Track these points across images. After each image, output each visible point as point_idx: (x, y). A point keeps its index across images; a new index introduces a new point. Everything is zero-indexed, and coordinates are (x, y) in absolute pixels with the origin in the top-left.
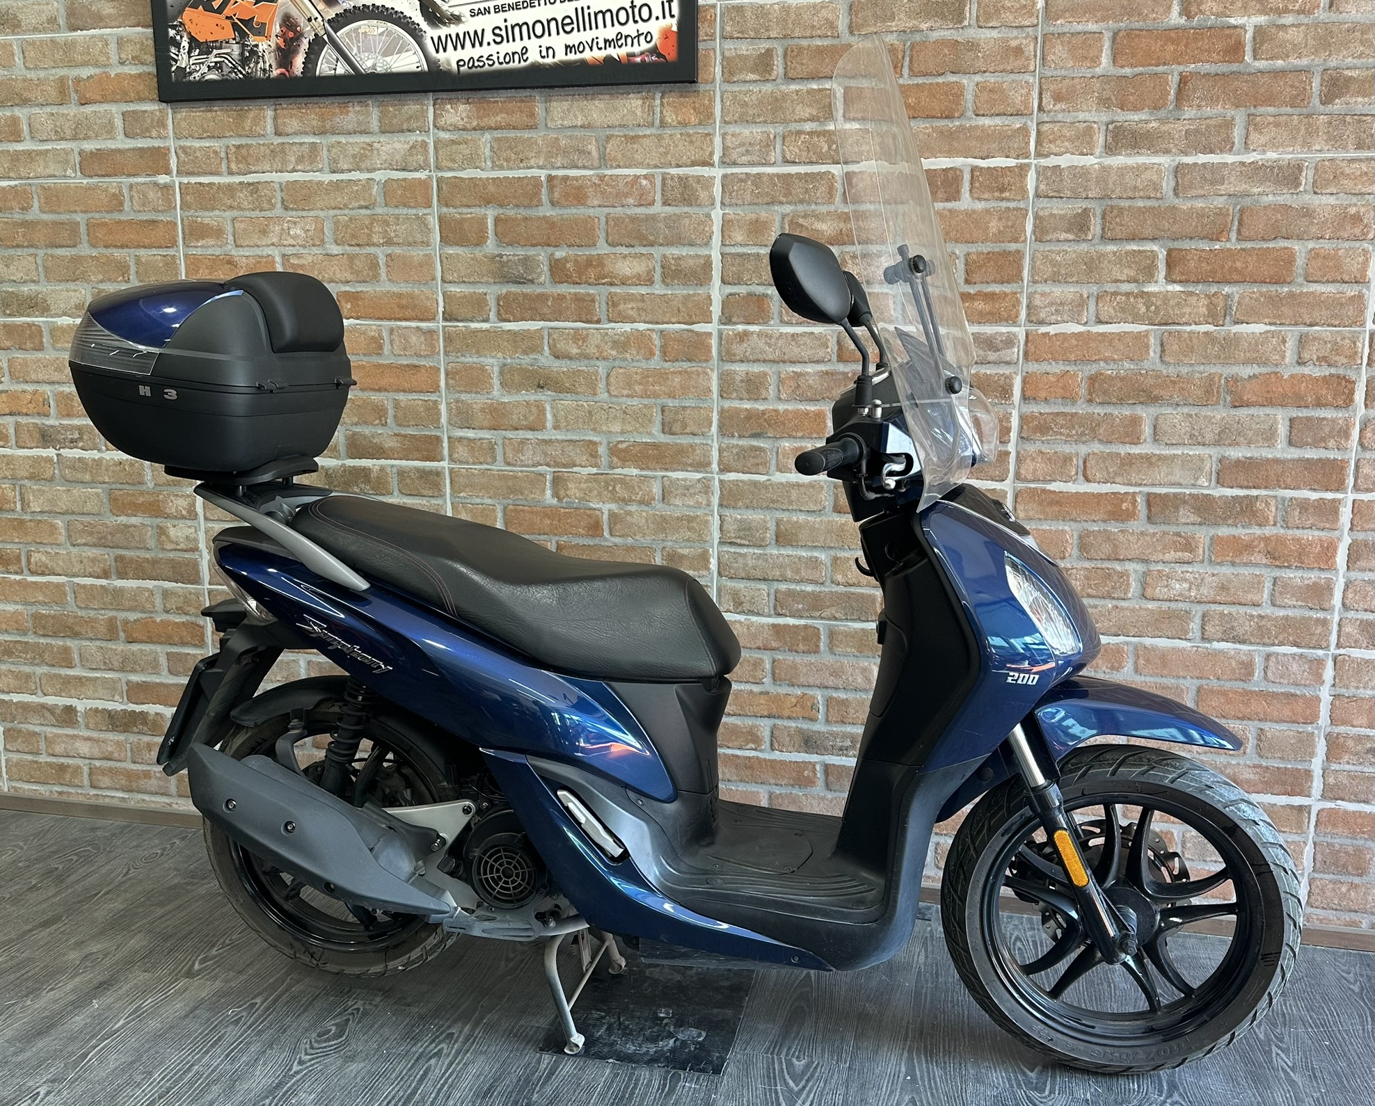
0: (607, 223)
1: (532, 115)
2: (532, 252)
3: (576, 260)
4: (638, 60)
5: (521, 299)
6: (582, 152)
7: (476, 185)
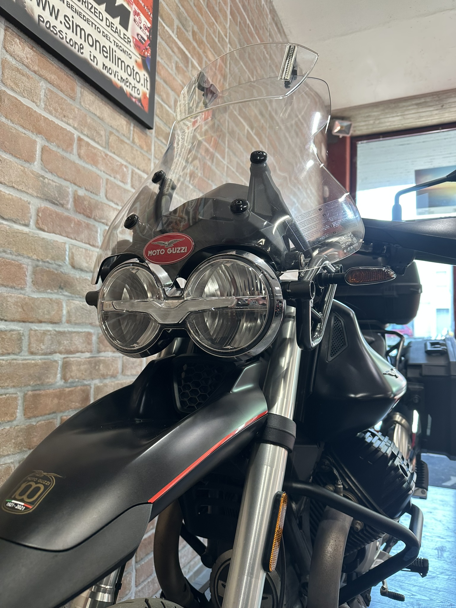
0: (107, 184)
1: (73, 90)
2: (65, 183)
3: (89, 201)
4: (134, 100)
5: (54, 216)
6: (98, 133)
7: (31, 114)
